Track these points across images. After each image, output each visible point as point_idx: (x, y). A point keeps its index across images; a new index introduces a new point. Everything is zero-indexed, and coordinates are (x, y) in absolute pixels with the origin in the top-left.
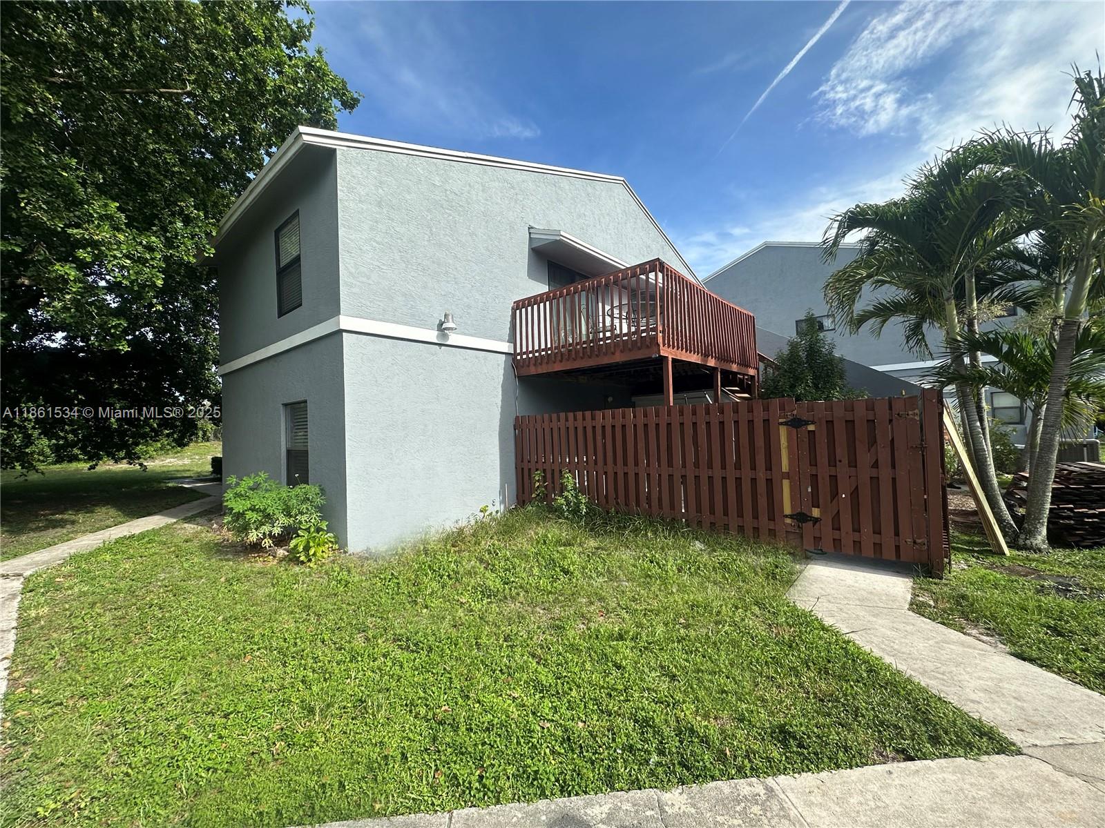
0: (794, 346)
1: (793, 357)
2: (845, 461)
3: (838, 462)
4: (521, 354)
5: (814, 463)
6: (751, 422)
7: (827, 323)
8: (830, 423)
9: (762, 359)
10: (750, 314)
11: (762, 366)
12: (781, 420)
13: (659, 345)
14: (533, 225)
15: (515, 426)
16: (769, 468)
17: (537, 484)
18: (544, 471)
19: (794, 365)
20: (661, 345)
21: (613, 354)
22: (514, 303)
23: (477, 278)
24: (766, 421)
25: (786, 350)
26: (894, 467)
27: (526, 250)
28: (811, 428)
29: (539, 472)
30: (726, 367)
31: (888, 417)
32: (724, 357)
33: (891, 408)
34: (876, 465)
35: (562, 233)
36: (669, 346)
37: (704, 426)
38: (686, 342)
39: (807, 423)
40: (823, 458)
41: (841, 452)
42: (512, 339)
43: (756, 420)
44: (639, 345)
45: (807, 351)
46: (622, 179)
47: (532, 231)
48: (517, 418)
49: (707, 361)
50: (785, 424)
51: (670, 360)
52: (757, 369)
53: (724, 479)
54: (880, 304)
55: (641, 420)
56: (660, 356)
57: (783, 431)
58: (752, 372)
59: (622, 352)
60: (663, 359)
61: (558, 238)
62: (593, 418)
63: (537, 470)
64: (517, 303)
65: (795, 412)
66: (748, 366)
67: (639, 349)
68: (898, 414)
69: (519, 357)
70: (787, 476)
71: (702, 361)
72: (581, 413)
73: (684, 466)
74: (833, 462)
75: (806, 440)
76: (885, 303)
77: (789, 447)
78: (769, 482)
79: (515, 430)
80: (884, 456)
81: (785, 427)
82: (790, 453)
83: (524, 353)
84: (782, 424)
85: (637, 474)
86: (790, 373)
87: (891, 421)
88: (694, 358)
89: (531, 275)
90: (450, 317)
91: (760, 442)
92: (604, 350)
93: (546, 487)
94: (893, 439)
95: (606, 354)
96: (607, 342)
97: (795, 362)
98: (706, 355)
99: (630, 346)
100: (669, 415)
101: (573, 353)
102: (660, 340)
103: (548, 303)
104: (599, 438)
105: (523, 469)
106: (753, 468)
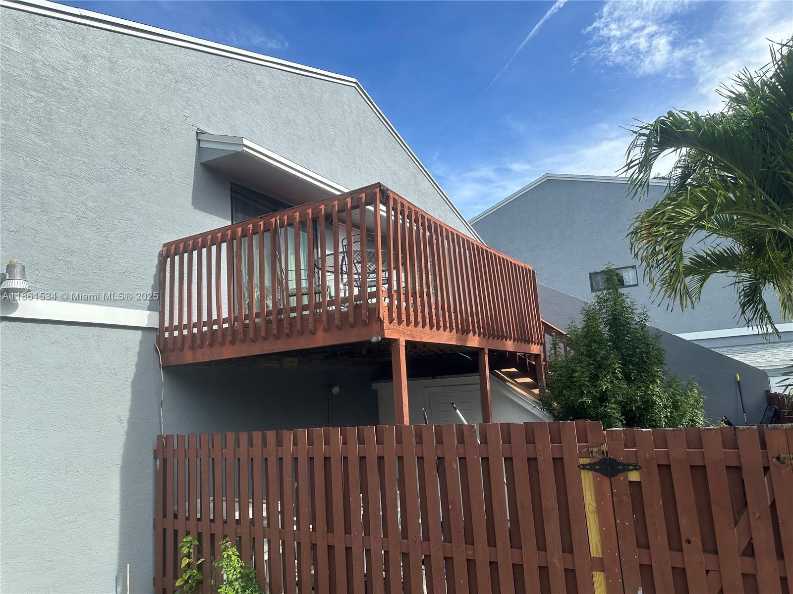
0: (591, 316)
1: (590, 334)
2: (697, 541)
3: (685, 545)
4: (171, 329)
5: (644, 544)
6: (532, 461)
7: (629, 277)
8: (665, 469)
9: (548, 329)
10: (528, 267)
11: (548, 339)
12: (582, 461)
13: (382, 322)
14: (203, 128)
15: (155, 452)
16: (568, 548)
17: (185, 561)
18: (199, 536)
19: (594, 346)
20: (386, 321)
21: (313, 333)
22: (164, 245)
23: (91, 204)
24: (558, 461)
25: (579, 323)
26: (780, 555)
27: (193, 165)
28: (634, 476)
29: (190, 538)
30: (497, 345)
31: (761, 464)
32: (491, 332)
33: (764, 446)
34: (750, 551)
35: (245, 142)
36: (400, 322)
37: (457, 465)
38: (430, 313)
39: (626, 468)
40: (659, 536)
41: (689, 525)
42: (157, 304)
43: (540, 459)
44: (351, 319)
45: (610, 324)
46: (354, 80)
47: (202, 137)
48: (159, 437)
49: (466, 340)
50: (591, 467)
51: (402, 344)
52: (543, 344)
53: (493, 565)
54: (698, 256)
55: (355, 449)
56: (384, 339)
57: (587, 480)
58: (535, 349)
59: (326, 330)
60: (388, 345)
61: (239, 149)
62: (279, 443)
63: (188, 533)
64: (167, 246)
65: (605, 447)
66: (529, 341)
67: (353, 326)
68: (778, 458)
69: (167, 335)
70: (600, 564)
71: (458, 339)
72: (260, 433)
73: (427, 538)
74: (676, 542)
75: (627, 499)
76: (705, 255)
77: (600, 511)
78: (570, 573)
79: (155, 458)
80: (763, 535)
81: (590, 473)
82: (602, 523)
83: (176, 328)
84: (584, 467)
85: (348, 550)
86: (589, 357)
87: (766, 469)
88: (445, 338)
89: (199, 202)
90: (18, 270)
91: (550, 501)
92: (299, 327)
93: (200, 567)
94: (773, 504)
95: (301, 333)
96: (305, 313)
97: (595, 341)
98: (464, 331)
99: (337, 322)
100: (399, 441)
101: (251, 330)
102: (384, 314)
103: (224, 246)
104: (288, 479)
105: (165, 530)
106: (542, 546)
